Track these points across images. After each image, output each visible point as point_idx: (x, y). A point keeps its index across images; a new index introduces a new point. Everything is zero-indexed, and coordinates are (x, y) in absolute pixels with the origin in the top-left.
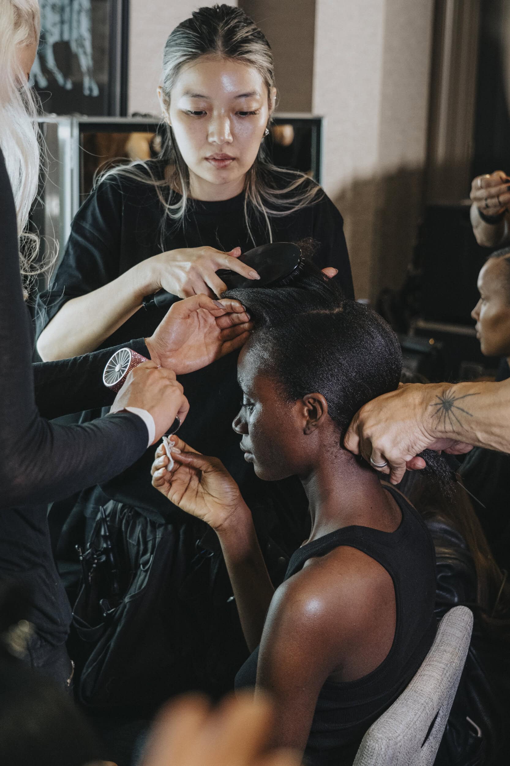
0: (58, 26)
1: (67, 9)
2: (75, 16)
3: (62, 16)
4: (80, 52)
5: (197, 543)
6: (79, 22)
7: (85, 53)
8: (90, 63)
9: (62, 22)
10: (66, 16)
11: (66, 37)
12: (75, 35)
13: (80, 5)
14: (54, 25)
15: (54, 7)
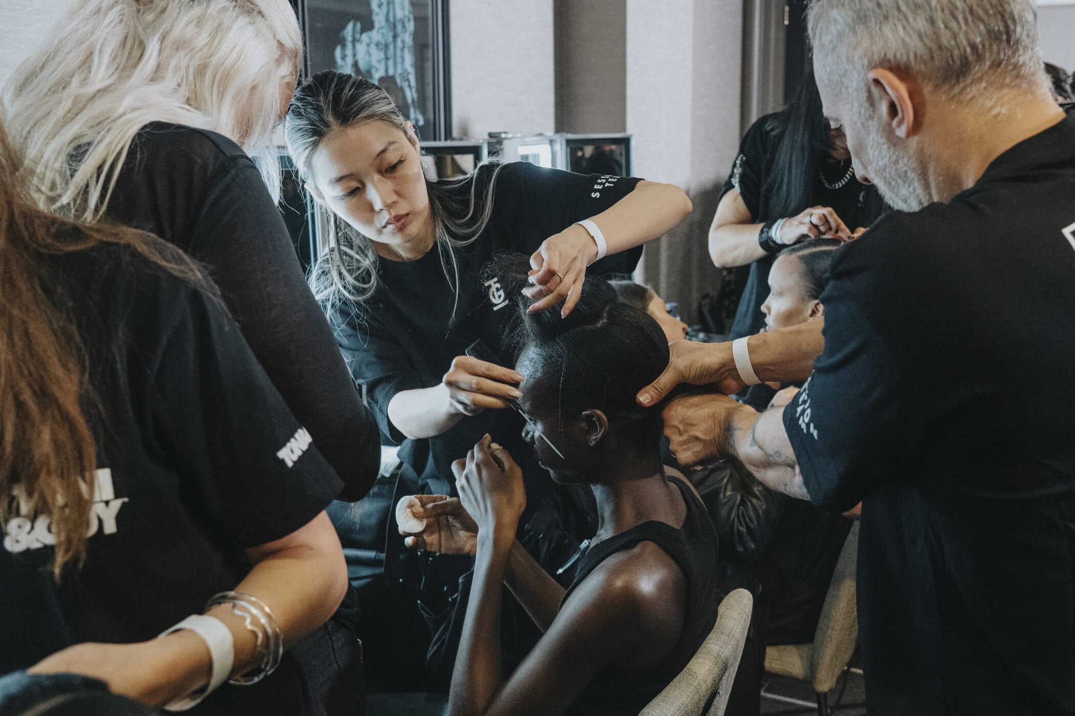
0: (383, 62)
1: (391, 47)
2: (399, 52)
3: (386, 53)
4: (405, 85)
5: (526, 527)
6: (403, 58)
7: (410, 86)
8: (415, 95)
9: (387, 59)
10: (391, 53)
11: (391, 73)
12: (399, 71)
13: (403, 42)
14: (379, 61)
15: (378, 44)
